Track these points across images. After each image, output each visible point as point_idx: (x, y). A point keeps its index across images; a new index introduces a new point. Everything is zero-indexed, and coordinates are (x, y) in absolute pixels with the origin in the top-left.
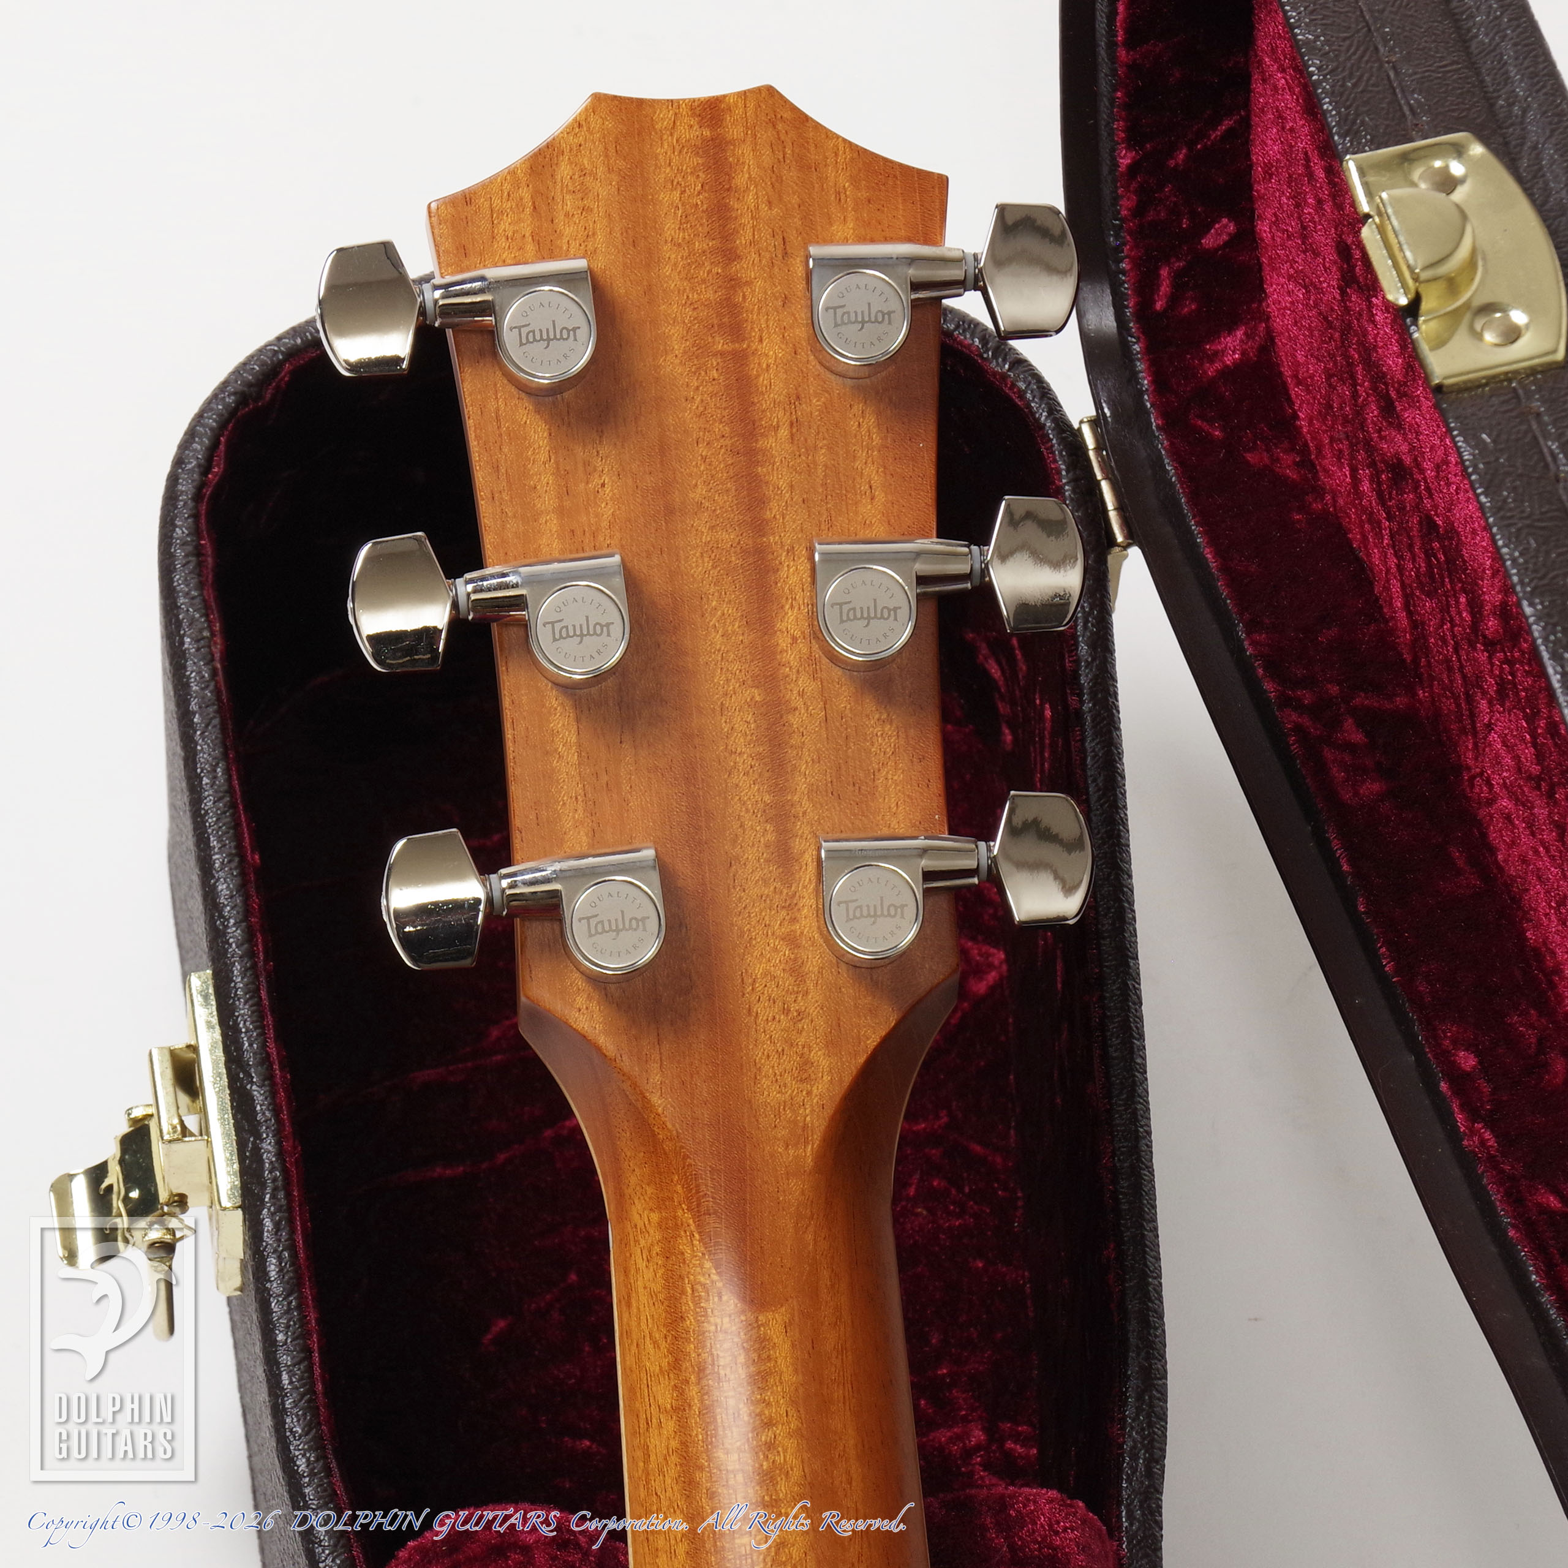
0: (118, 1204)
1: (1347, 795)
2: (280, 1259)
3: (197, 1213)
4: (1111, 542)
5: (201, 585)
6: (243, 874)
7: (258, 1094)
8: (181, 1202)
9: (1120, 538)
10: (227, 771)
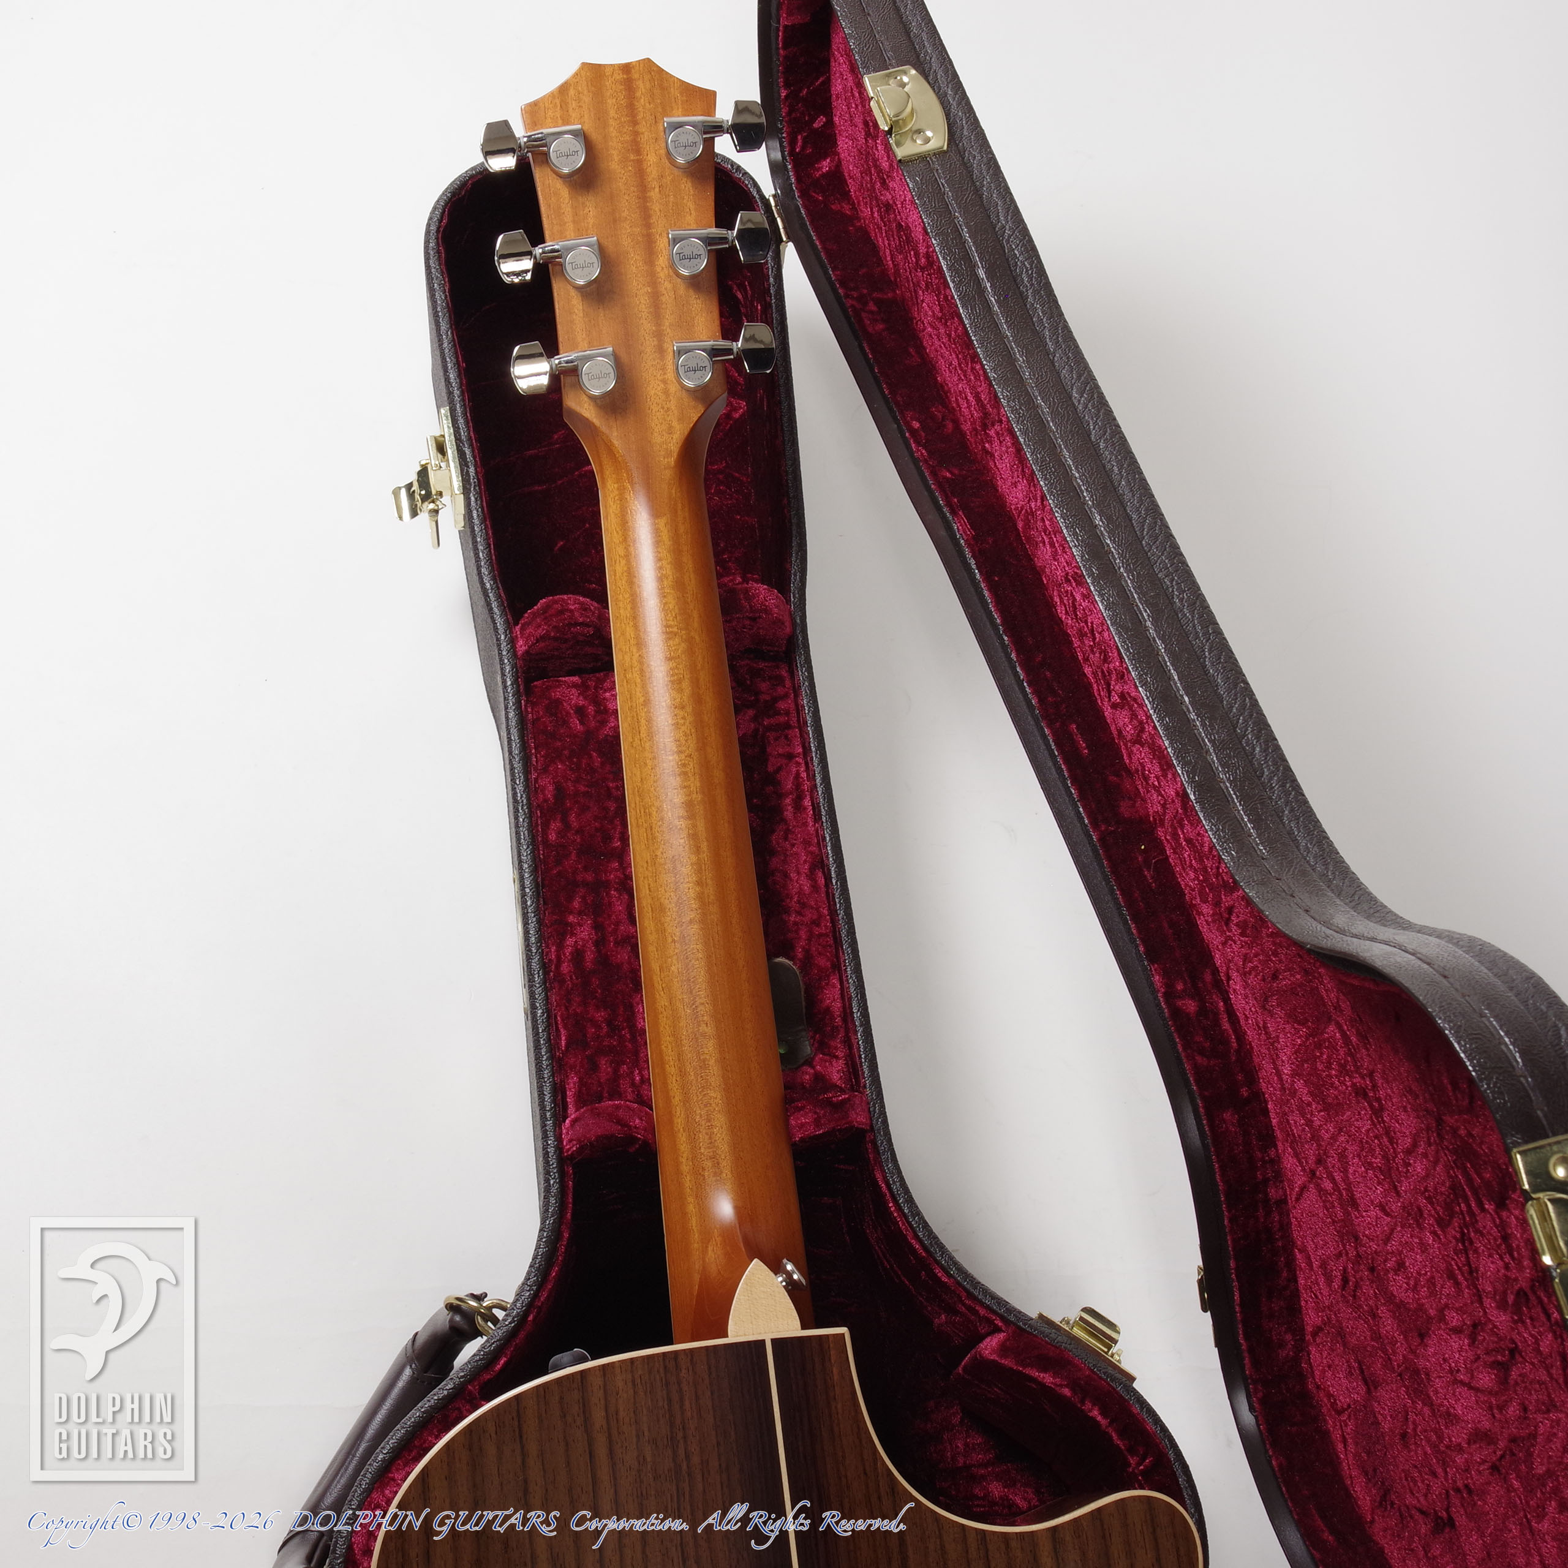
0: (417, 497)
1: (870, 330)
2: (478, 511)
3: (446, 499)
4: (782, 241)
5: (440, 264)
6: (459, 371)
7: (468, 451)
8: (440, 494)
9: (785, 239)
10: (452, 333)
